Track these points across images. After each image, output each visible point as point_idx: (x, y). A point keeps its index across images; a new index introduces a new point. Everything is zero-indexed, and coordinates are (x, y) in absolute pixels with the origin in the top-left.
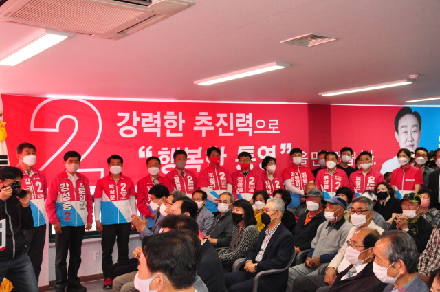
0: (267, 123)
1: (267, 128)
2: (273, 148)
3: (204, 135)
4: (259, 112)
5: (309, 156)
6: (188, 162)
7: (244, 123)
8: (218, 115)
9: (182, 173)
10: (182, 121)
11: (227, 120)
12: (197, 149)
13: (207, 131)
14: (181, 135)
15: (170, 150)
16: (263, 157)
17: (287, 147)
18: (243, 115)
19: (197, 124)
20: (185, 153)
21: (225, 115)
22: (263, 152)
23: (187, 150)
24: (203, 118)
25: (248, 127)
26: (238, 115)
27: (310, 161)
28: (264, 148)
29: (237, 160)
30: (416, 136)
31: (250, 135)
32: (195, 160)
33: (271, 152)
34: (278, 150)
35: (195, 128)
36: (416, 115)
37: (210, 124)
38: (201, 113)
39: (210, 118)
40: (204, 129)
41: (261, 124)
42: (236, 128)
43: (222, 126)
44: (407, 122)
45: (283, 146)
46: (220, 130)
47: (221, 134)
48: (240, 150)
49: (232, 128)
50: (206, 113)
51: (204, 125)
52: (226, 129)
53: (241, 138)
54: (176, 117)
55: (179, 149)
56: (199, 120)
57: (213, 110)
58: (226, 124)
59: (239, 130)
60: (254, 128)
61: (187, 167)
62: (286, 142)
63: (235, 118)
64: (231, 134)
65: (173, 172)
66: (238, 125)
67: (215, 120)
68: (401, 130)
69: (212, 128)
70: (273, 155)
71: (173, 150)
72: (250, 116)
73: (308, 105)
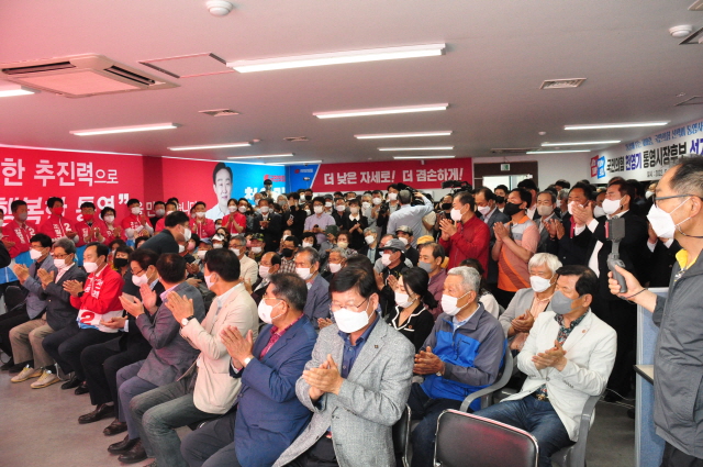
0: (107, 173)
1: (106, 178)
2: (112, 199)
3: (45, 184)
4: (100, 162)
5: (144, 206)
6: (29, 213)
7: (85, 173)
8: (59, 164)
9: (23, 226)
10: (22, 169)
11: (68, 169)
12: (37, 198)
13: (48, 180)
14: (20, 184)
15: (7, 200)
16: (102, 208)
17: (124, 198)
18: (84, 165)
19: (38, 172)
20: (25, 203)
21: (67, 164)
22: (103, 203)
23: (26, 200)
24: (44, 167)
25: (88, 177)
26: (79, 164)
27: (145, 211)
28: (103, 198)
29: (79, 211)
30: (229, 188)
31: (91, 185)
32: (35, 211)
33: (110, 202)
34: (117, 200)
35: (36, 177)
36: (229, 170)
37: (51, 172)
38: (42, 161)
39: (51, 166)
40: (45, 178)
41: (100, 174)
42: (77, 178)
43: (63, 175)
44: (222, 175)
45: (121, 196)
46: (62, 179)
47: (62, 183)
48: (81, 201)
49: (73, 178)
50: (47, 162)
51: (45, 174)
52: (67, 179)
53: (82, 188)
54: (15, 165)
55: (17, 199)
56: (39, 169)
57: (55, 158)
58: (67, 174)
59: (80, 180)
60: (95, 178)
61: (29, 218)
62: (124, 192)
63: (76, 167)
64: (72, 184)
65: (12, 225)
66: (79, 175)
67: (57, 169)
68: (218, 183)
69: (53, 177)
70: (112, 206)
71: (11, 200)
72: (90, 166)
73: (143, 157)
